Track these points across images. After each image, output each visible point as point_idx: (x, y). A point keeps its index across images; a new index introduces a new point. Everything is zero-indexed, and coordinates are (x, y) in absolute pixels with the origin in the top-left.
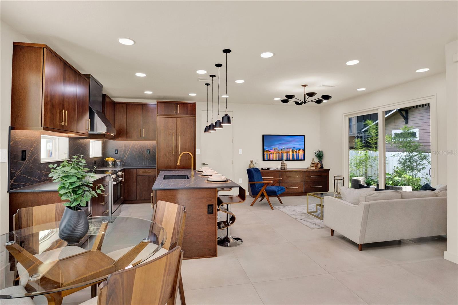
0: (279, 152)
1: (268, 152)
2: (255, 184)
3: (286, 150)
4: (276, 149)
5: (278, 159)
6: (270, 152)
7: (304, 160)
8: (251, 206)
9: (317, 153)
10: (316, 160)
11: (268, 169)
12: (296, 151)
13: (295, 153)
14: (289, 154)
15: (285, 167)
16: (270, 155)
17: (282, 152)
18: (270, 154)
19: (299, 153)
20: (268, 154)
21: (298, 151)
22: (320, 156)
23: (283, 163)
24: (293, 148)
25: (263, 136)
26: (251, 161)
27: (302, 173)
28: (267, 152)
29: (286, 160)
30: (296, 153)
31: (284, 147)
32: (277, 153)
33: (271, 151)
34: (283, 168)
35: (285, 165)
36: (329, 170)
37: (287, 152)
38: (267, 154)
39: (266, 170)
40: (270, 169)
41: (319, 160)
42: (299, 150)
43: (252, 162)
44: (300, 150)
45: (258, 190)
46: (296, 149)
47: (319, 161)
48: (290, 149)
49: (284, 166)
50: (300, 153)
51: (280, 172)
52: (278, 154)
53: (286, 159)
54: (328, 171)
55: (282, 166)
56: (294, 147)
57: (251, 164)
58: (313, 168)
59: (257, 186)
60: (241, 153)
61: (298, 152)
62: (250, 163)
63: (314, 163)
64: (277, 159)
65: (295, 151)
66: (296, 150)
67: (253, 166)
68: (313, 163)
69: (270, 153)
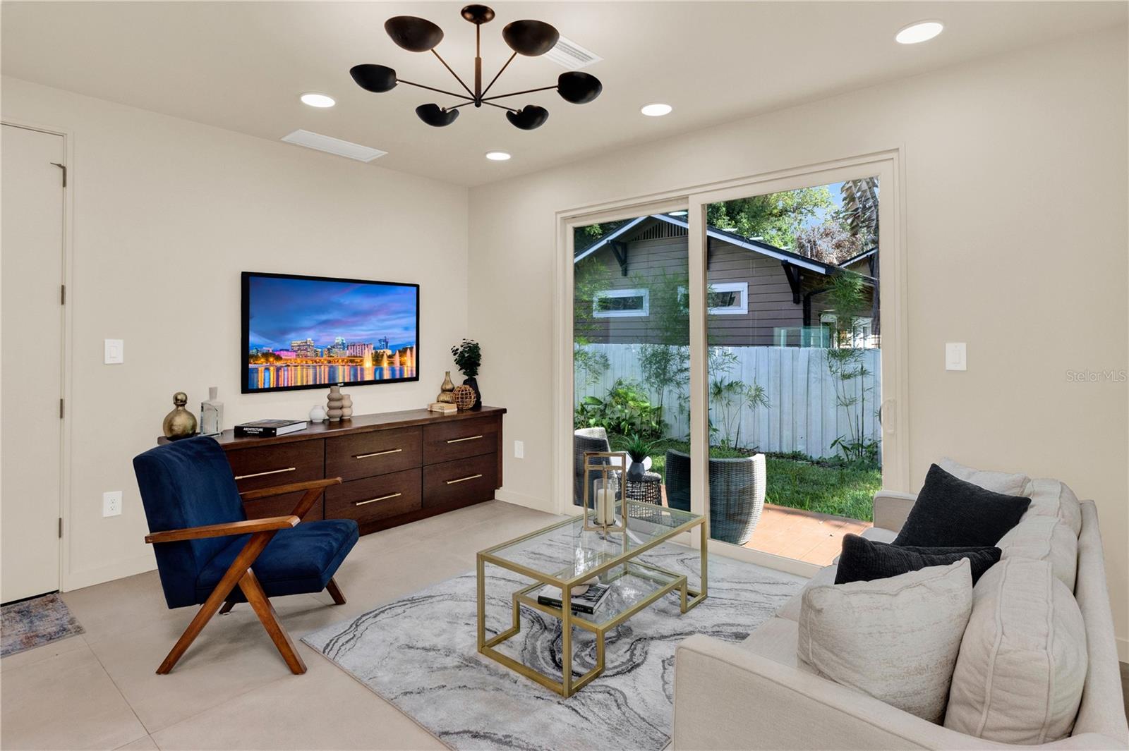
0: (317, 359)
1: (271, 359)
2: (188, 541)
3: (348, 353)
4: (304, 347)
5: (315, 379)
6: (278, 358)
7: (416, 379)
8: (163, 677)
9: (459, 351)
10: (458, 378)
11: (268, 432)
12: (390, 357)
13: (385, 364)
14: (362, 370)
15: (346, 412)
16: (281, 373)
17: (330, 362)
18: (278, 369)
19: (402, 364)
20: (272, 368)
21: (400, 356)
22: (469, 359)
23: (335, 395)
24: (378, 345)
25: (247, 278)
26: (176, 399)
27: (416, 433)
28: (267, 361)
29: (346, 384)
30: (391, 363)
31: (339, 340)
32: (310, 363)
33: (284, 355)
34: (337, 422)
35: (345, 403)
36: (504, 411)
37: (352, 361)
38: (267, 369)
39: (260, 435)
40: (280, 432)
41: (466, 377)
42: (403, 352)
43: (180, 402)
44: (408, 351)
45: (207, 575)
46: (392, 348)
47: (465, 382)
48: (364, 345)
49: (341, 408)
50: (409, 363)
51: (325, 438)
52: (315, 367)
53: (347, 380)
54: (497, 415)
55: (330, 408)
56: (382, 337)
57: (176, 413)
58: (451, 410)
59: (197, 552)
60: (120, 360)
61: (397, 359)
62: (174, 407)
63: (451, 390)
64: (311, 383)
65: (385, 357)
66: (389, 352)
67: (189, 423)
68: (449, 387)
69: (279, 364)
